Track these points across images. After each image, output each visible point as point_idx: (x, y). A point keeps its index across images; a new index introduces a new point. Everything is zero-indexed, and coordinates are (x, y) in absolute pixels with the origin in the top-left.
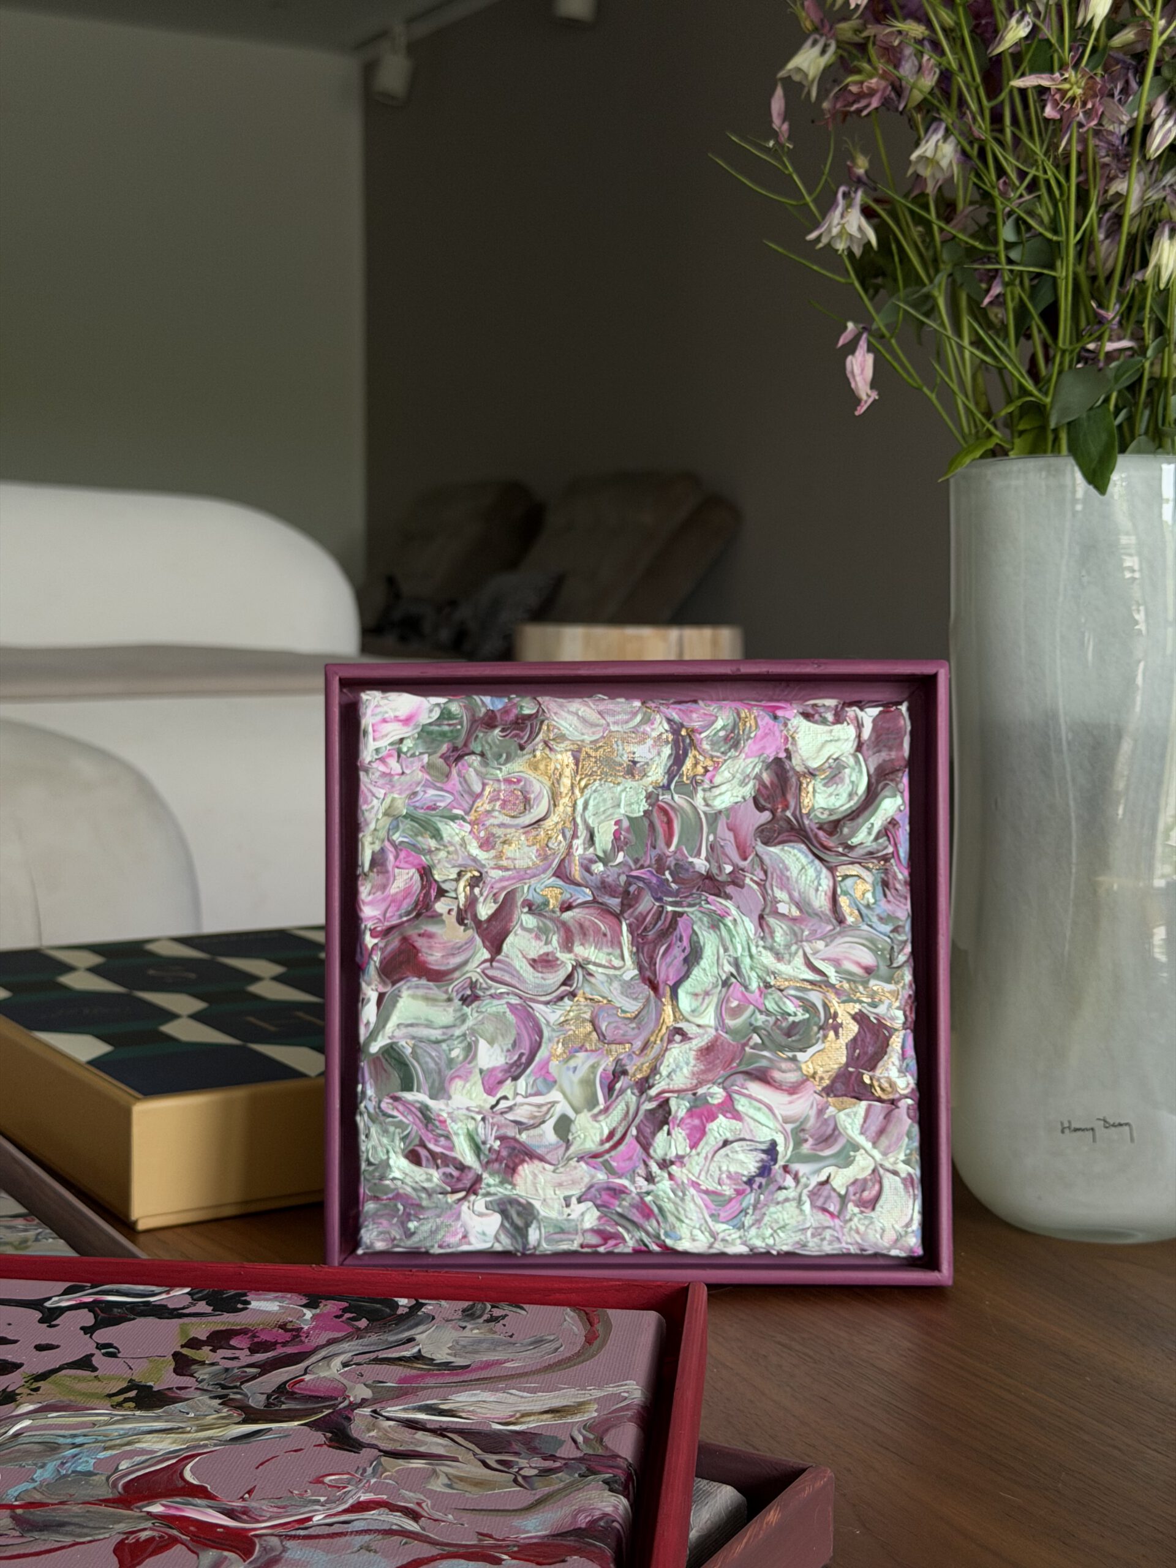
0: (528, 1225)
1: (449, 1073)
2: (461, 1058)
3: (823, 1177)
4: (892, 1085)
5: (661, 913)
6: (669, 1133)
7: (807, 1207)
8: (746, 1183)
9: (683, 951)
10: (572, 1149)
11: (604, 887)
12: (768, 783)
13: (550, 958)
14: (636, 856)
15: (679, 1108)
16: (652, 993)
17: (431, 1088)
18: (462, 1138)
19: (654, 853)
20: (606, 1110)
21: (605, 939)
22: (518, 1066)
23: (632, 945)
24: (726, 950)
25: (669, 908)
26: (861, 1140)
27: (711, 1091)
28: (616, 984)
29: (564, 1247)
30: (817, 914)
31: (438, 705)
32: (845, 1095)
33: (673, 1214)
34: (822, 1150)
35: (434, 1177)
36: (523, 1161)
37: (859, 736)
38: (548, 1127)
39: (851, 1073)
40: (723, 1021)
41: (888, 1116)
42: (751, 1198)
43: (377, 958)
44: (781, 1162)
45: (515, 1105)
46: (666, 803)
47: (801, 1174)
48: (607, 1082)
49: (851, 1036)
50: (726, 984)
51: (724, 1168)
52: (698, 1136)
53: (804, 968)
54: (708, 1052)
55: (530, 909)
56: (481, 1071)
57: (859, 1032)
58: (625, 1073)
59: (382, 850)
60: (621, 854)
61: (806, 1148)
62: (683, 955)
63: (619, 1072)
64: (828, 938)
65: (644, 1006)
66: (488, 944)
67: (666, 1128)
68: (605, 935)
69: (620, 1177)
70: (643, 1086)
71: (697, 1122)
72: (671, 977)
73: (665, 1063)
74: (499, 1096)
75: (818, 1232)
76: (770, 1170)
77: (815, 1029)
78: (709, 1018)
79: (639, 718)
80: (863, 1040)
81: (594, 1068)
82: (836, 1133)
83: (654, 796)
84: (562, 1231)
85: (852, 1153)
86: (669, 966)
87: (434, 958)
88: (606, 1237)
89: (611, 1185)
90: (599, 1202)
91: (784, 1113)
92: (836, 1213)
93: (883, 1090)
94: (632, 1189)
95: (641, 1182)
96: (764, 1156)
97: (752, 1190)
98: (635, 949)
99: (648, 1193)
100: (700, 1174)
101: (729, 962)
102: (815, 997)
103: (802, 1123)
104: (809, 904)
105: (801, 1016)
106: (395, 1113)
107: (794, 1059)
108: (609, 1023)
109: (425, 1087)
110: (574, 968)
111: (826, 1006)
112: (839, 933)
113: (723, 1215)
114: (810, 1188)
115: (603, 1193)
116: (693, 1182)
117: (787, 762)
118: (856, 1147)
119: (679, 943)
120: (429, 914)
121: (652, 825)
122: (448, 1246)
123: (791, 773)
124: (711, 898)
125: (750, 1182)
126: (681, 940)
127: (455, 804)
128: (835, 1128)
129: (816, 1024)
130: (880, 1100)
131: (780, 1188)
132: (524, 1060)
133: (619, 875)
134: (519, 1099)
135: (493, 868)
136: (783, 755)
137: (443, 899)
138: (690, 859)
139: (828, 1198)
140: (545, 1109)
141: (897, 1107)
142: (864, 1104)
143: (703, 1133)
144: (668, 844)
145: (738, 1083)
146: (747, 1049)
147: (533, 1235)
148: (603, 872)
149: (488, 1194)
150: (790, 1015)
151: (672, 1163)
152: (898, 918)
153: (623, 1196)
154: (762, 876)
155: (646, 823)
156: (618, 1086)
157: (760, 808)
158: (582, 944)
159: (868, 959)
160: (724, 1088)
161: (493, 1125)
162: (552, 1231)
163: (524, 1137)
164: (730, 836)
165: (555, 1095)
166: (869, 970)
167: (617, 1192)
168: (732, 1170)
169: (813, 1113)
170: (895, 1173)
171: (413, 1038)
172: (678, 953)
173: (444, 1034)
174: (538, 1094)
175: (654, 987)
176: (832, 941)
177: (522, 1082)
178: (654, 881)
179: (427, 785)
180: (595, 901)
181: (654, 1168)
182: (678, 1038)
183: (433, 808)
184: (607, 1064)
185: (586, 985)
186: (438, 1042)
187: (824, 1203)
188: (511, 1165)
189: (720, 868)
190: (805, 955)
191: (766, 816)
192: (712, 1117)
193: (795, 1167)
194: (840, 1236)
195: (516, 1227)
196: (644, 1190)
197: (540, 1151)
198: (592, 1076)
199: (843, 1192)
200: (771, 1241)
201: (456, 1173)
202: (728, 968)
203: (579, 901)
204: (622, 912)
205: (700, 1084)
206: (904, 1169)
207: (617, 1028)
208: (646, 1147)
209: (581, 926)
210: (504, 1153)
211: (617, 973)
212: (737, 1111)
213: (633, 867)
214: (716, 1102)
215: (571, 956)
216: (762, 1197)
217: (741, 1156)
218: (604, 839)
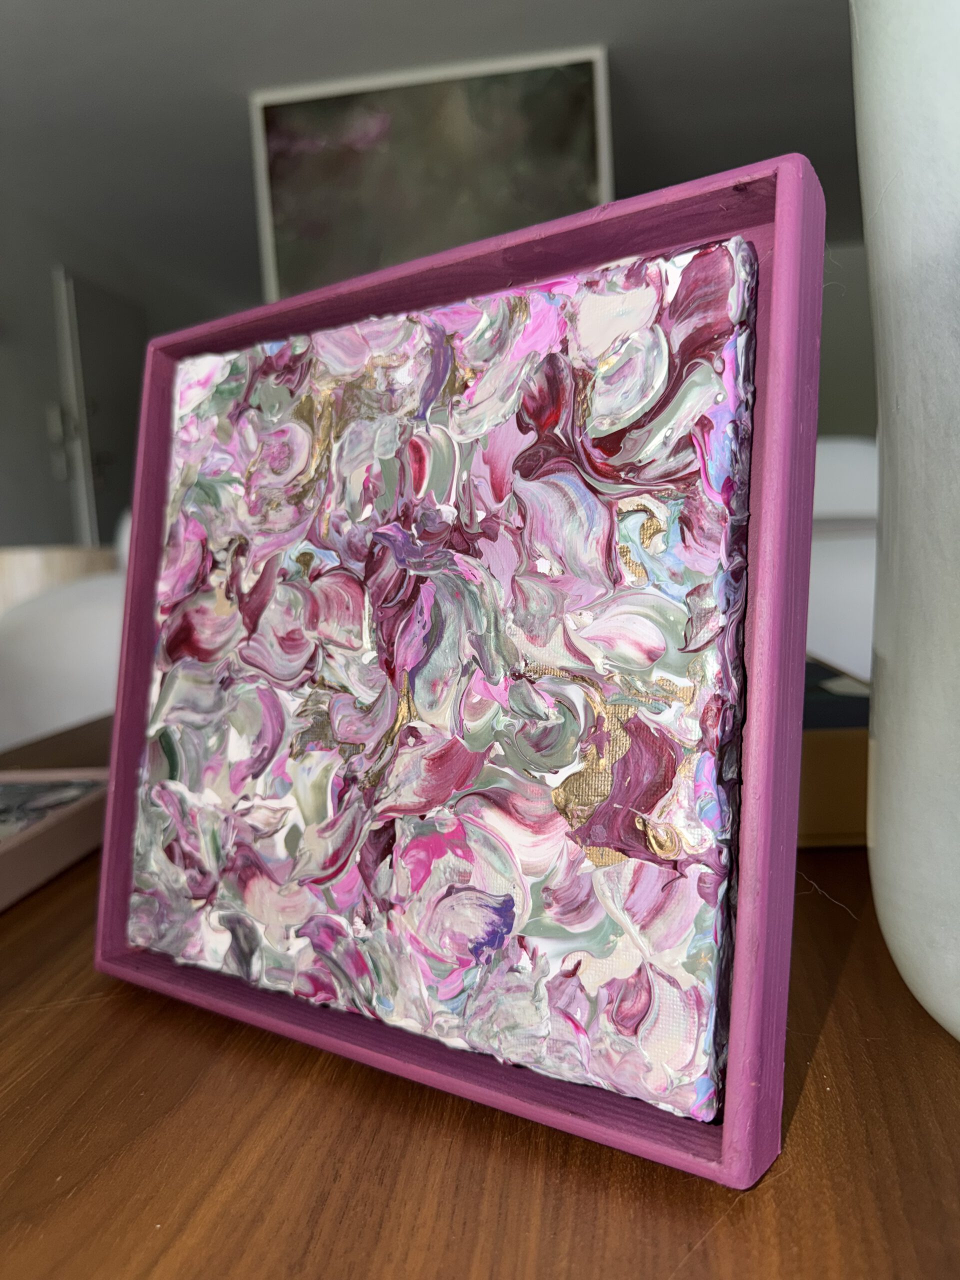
0: (252, 953)
1: (205, 764)
2: (215, 747)
3: (569, 966)
4: (675, 837)
5: (404, 577)
6: (391, 866)
7: (544, 1005)
8: (471, 951)
9: (424, 627)
10: (298, 868)
11: (352, 550)
12: (536, 393)
13: (297, 637)
14: (384, 508)
15: (404, 832)
16: (389, 681)
17: (191, 780)
18: (208, 838)
19: (401, 502)
20: (332, 825)
21: (347, 613)
22: (261, 762)
23: (373, 620)
24: (469, 626)
25: (412, 573)
26: (624, 919)
27: (440, 815)
28: (354, 669)
29: (281, 986)
30: (585, 573)
31: (230, 361)
32: (607, 845)
33: (387, 974)
34: (570, 924)
35: (182, 877)
36: (254, 875)
37: (661, 299)
38: (280, 838)
39: (616, 812)
40: (461, 721)
41: (667, 887)
42: (475, 976)
43: (164, 637)
44: (516, 931)
45: (252, 807)
46: (420, 437)
47: (540, 952)
48: (338, 790)
49: (620, 755)
50: (466, 671)
51: (447, 925)
52: (422, 875)
53: (563, 651)
54: (440, 761)
55: (284, 580)
56: (230, 765)
57: (632, 748)
58: (354, 780)
59: (178, 522)
60: (369, 507)
61: (549, 916)
62: (424, 633)
63: (350, 780)
64: (598, 606)
65: (380, 696)
66: (247, 620)
67: (388, 859)
68: (348, 608)
69: (339, 913)
70: (370, 799)
71: (422, 855)
72: (409, 661)
73: (395, 773)
74: (242, 794)
75: (556, 1046)
76: (502, 939)
77: (573, 740)
78: (444, 717)
79: (401, 334)
80: (637, 763)
81: (327, 770)
82: (592, 901)
83: (408, 431)
84: (280, 968)
85: (612, 938)
86: (408, 645)
87: (205, 636)
88: (318, 985)
89: (330, 923)
90: (316, 941)
91: (525, 859)
92: (583, 1024)
93: (661, 846)
94: (350, 931)
95: (359, 923)
96: (496, 918)
97: (477, 964)
98: (374, 625)
99: (364, 941)
100: (419, 928)
101: (471, 642)
102: (575, 693)
103: (547, 878)
104: (575, 558)
105: (555, 718)
106: (160, 802)
107: (542, 782)
108: (344, 717)
109: (186, 777)
110: (317, 647)
111: (587, 707)
112: (614, 600)
113: (442, 990)
114: (550, 978)
115: (322, 930)
116: (411, 936)
117: (562, 357)
118: (618, 930)
119: (419, 618)
120: (204, 588)
121: (403, 469)
122: (189, 958)
123: (566, 373)
124: (458, 557)
125: (476, 951)
126: (421, 613)
127: (235, 467)
128: (591, 893)
129: (573, 733)
130: (654, 859)
131: (512, 970)
132: (266, 755)
133: (366, 533)
134: (257, 801)
135: (257, 534)
136: (557, 349)
137: (217, 571)
138: (438, 507)
139: (572, 999)
140: (279, 815)
141: (682, 875)
142: (633, 862)
143: (428, 872)
144: (417, 489)
145: (472, 808)
146: (485, 762)
147: (257, 965)
148: (350, 533)
149: (221, 907)
150: (540, 718)
151: (392, 906)
152: (700, 573)
153: (339, 937)
154: (519, 522)
155: (398, 464)
156: (347, 797)
157: (523, 428)
158: (326, 620)
159: (653, 638)
160: (456, 814)
161: (234, 828)
162: (272, 965)
163: (257, 846)
164: (486, 471)
165: (289, 800)
166: (652, 656)
167: (335, 932)
168: (457, 929)
169: (563, 864)
170: (673, 982)
171: (183, 722)
172: (418, 631)
173: (205, 720)
174: (275, 797)
175: (392, 674)
176: (603, 611)
177: (261, 779)
178: (400, 538)
179: (216, 448)
180: (341, 567)
181: (375, 909)
182: (411, 741)
183: (216, 473)
184: (338, 767)
185: (325, 669)
186: (198, 728)
187: (569, 1004)
188: (244, 877)
189: (472, 515)
190: (565, 631)
191: (532, 436)
192: (441, 854)
193: (533, 941)
194: (585, 1061)
195: (241, 950)
196: (360, 936)
197: (270, 866)
198: (325, 781)
199: (593, 994)
200: (495, 1044)
201: (199, 877)
202: (469, 650)
203: (328, 568)
204: (367, 578)
205: (429, 805)
206: (687, 980)
207: (351, 723)
208: (367, 880)
209: (327, 597)
210: (239, 862)
211: (355, 654)
212: (468, 847)
213: (380, 522)
214: (445, 831)
215: (315, 634)
216: (489, 975)
217: (469, 912)
218: (355, 490)
